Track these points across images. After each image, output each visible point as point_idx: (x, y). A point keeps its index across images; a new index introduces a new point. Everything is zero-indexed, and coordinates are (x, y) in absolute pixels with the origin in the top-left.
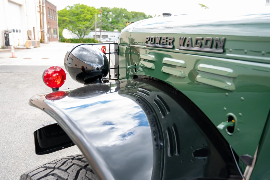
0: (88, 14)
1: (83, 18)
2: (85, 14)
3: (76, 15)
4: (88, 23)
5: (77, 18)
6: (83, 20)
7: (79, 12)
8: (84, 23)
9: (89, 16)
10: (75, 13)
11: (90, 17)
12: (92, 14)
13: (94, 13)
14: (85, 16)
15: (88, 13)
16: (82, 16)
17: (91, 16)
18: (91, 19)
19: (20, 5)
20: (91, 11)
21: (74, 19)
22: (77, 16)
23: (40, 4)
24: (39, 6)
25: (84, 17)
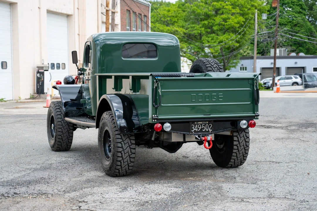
0: (233, 14)
1: (219, 25)
2: (224, 16)
3: (202, 20)
4: (233, 36)
5: (204, 26)
6: (220, 30)
7: (210, 11)
8: (221, 38)
9: (234, 21)
10: (199, 15)
11: (238, 23)
12: (242, 15)
13: (249, 9)
14: (225, 20)
15: (233, 11)
16: (218, 19)
17: (242, 19)
18: (242, 26)
19: (68, 16)
20: (241, 7)
21: (197, 29)
22: (206, 22)
23: (107, 8)
24: (105, 11)
25: (223, 23)
